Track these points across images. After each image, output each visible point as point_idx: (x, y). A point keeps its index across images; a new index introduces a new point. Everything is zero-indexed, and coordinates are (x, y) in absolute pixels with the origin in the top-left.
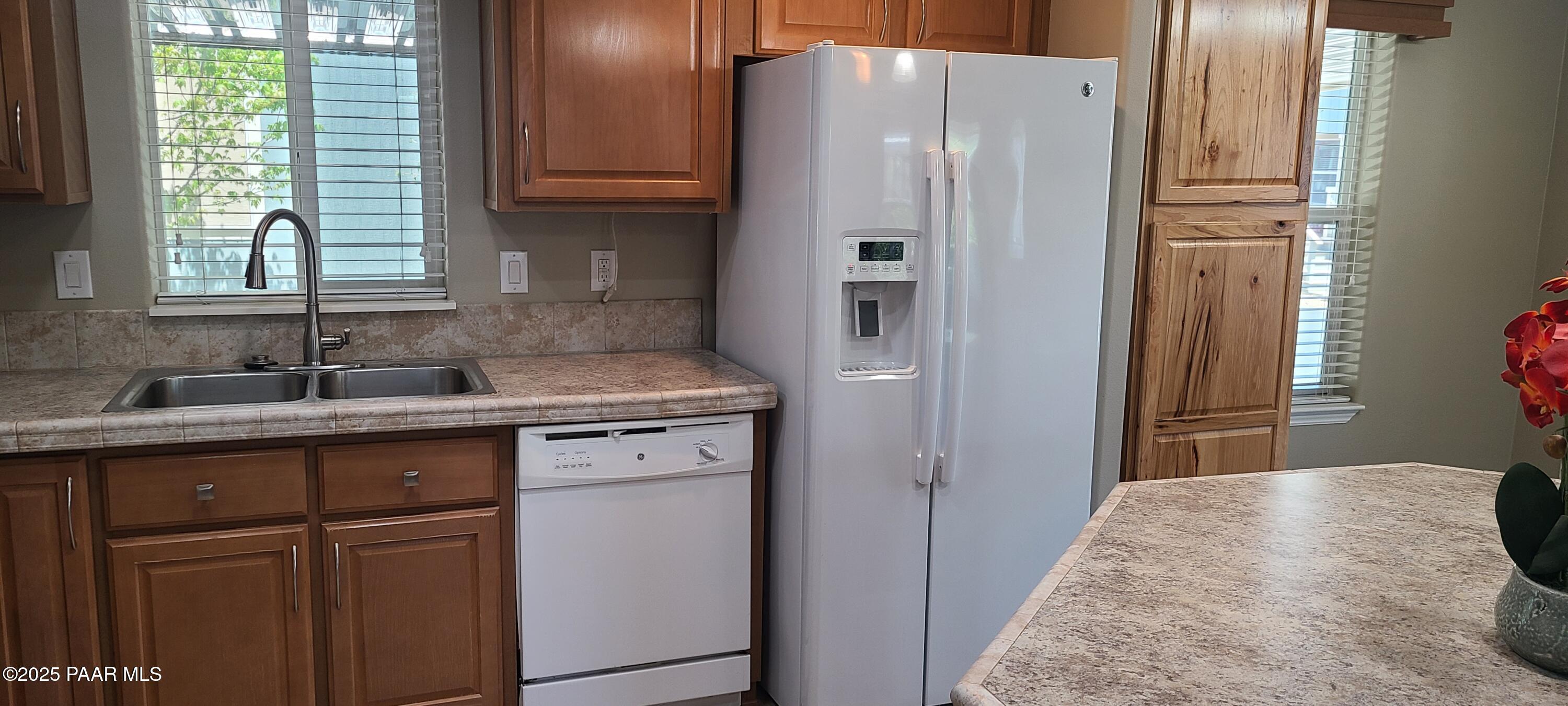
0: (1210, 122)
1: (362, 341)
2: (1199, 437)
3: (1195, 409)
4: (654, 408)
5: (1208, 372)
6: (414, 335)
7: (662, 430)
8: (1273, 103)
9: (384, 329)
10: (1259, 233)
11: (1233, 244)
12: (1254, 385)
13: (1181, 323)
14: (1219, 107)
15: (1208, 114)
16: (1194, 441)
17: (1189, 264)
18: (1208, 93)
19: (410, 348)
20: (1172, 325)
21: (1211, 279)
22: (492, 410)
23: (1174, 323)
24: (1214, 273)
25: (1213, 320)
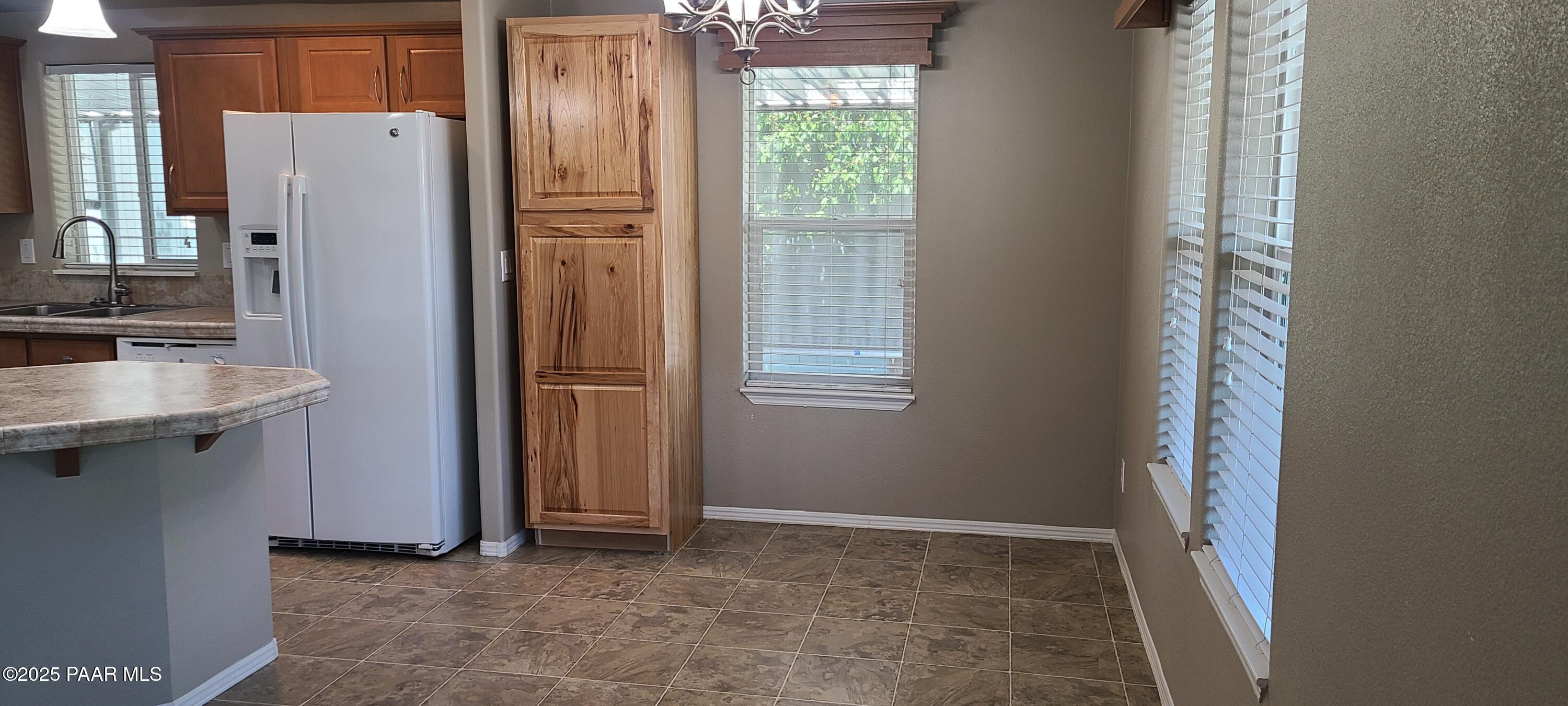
0: (557, 150)
1: (153, 293)
2: (575, 387)
3: (570, 366)
4: (182, 331)
5: (578, 338)
6: (178, 291)
7: (194, 346)
8: (610, 134)
9: (163, 286)
10: (610, 233)
11: (589, 241)
12: (621, 352)
13: (550, 300)
14: (562, 139)
15: (554, 145)
16: (572, 390)
17: (552, 255)
18: (552, 129)
19: (177, 299)
20: (542, 301)
21: (572, 268)
22: (98, 325)
23: (544, 299)
24: (574, 263)
25: (578, 298)
